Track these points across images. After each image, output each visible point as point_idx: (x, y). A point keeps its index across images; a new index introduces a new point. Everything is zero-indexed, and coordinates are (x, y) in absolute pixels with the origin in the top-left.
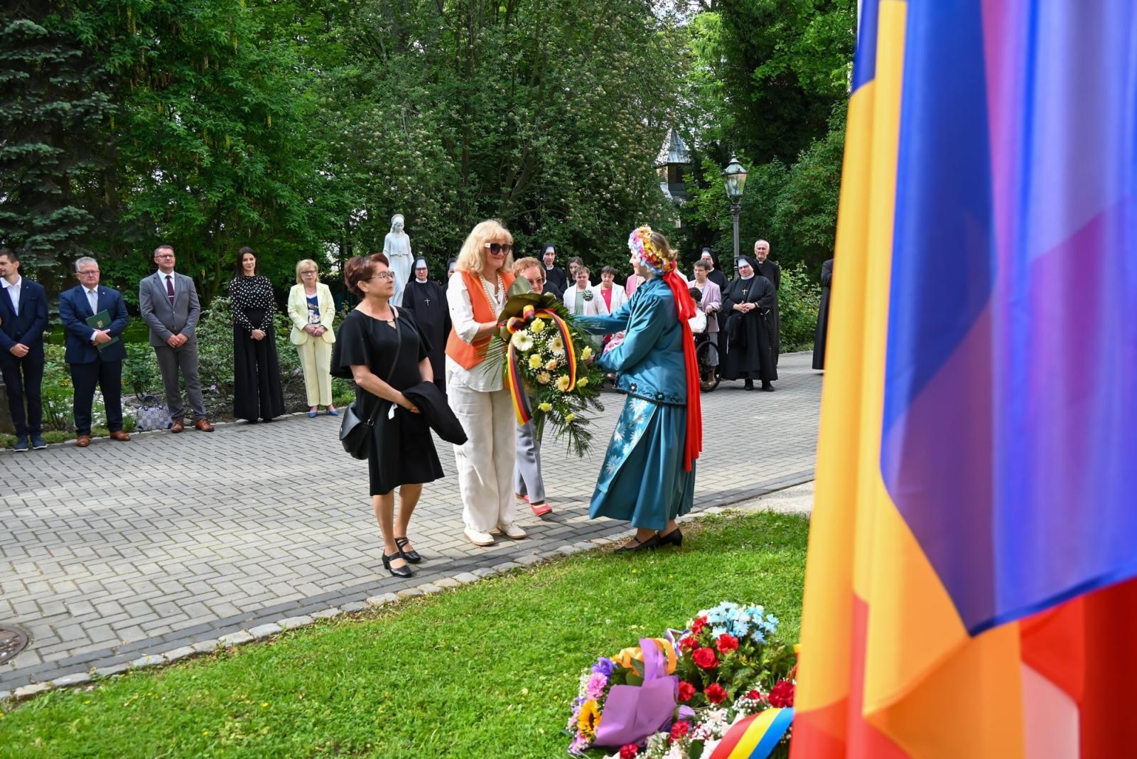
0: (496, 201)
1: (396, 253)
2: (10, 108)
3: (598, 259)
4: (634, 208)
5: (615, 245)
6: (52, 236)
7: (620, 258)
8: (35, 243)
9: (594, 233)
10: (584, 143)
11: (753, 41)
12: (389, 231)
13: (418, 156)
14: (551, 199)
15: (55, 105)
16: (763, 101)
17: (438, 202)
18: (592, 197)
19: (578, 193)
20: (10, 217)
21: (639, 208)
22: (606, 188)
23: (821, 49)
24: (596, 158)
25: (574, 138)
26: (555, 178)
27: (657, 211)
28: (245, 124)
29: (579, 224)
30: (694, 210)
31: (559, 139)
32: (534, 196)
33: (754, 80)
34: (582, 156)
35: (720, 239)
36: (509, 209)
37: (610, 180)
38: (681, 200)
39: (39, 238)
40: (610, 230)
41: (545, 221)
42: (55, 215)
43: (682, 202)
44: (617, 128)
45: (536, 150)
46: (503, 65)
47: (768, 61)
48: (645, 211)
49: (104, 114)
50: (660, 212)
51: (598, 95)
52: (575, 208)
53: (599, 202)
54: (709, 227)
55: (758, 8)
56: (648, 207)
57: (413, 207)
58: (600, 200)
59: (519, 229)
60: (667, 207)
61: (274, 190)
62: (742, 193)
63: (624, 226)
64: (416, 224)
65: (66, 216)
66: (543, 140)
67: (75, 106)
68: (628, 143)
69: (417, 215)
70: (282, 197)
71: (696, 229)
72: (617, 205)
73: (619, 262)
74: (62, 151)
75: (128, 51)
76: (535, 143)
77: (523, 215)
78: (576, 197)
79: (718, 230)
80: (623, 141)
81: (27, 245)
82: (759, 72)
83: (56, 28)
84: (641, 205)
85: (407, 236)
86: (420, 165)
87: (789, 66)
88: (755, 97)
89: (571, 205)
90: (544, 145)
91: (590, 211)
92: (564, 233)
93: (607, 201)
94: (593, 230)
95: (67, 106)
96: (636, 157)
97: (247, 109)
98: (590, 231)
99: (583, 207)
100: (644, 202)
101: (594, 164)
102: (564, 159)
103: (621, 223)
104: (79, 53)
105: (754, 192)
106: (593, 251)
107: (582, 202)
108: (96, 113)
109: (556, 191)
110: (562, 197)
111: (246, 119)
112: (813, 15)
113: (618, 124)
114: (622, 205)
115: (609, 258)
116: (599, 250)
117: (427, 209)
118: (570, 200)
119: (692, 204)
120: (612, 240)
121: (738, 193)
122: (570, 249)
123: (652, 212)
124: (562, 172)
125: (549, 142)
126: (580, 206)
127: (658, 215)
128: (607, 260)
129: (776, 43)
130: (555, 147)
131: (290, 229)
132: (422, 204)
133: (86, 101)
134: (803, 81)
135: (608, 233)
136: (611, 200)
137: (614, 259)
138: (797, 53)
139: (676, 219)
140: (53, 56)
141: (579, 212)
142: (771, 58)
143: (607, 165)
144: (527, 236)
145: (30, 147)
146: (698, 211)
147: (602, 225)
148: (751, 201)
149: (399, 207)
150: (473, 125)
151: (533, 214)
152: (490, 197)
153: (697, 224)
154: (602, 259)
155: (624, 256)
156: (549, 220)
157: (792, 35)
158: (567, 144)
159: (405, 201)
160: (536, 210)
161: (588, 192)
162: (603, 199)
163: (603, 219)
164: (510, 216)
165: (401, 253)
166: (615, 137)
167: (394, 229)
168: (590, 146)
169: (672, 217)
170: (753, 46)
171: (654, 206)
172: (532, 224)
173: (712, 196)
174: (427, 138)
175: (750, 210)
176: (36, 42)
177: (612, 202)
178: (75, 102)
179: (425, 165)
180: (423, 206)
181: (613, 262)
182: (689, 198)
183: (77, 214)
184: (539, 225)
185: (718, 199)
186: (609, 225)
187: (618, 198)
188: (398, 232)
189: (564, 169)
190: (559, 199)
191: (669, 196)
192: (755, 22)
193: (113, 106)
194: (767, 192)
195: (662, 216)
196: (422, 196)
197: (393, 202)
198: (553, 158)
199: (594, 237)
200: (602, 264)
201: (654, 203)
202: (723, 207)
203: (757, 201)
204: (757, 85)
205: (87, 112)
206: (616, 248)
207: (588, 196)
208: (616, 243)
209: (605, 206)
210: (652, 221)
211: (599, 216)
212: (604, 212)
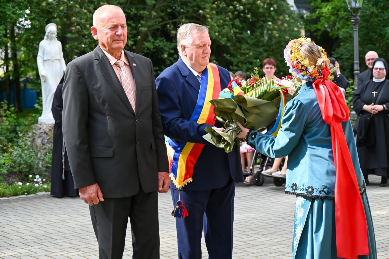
0: (142, 12)
1: (49, 58)
3: (231, 63)
4: (264, 19)
5: (247, 51)
7: (251, 63)
9: (228, 41)
12: (43, 39)
14: (191, 10)
18: (226, 9)
19: (215, 6)
21: (268, 19)
27: (284, 21)
29: (215, 32)
30: (317, 20)
32: (176, 8)
35: (339, 46)
36: (154, 19)
38: (304, 12)
40: (242, 38)
43: (306, 14)
48: (274, 21)
50: (287, 22)
52: (212, 19)
53: (233, 13)
54: (330, 34)
56: (276, 18)
57: (68, 17)
58: (234, 11)
59: (161, 36)
60: (293, 18)
62: (361, 6)
63: (255, 34)
64: (71, 32)
69: (71, 24)
71: (318, 38)
72: (249, 16)
73: (250, 66)
77: (166, 25)
78: (212, 9)
79: (338, 38)
84: (270, 16)
85: (59, 43)
89: (208, 16)
91: (225, 21)
93: (240, 12)
94: (227, 37)
98: (225, 39)
99: (219, 17)
100: (273, 13)
103: (252, 32)
105: (370, 5)
106: (228, 57)
107: (218, 14)
109: (195, 4)
110: (200, 8)
114: (253, 16)
115: (242, 62)
116: (232, 55)
117: (81, 19)
119: (314, 16)
120: (244, 46)
121: (358, 5)
123: (279, 23)
126: (216, 17)
127: (286, 25)
128: (240, 65)
132: (77, 14)
135: (240, 41)
136: (243, 11)
137: (246, 63)
139: (301, 28)
141: (216, 23)
144: (169, 43)
146: (320, 21)
147: (235, 33)
148: (368, 12)
149: (54, 18)
152: (137, 9)
153: (319, 33)
154: (235, 64)
155: (255, 61)
159: (61, 11)
160: (177, 20)
162: (237, 11)
163: (236, 28)
164: (153, 25)
165: (54, 59)
167: (48, 36)
169: (297, 27)
171: (281, 17)
172: (173, 32)
173: (332, 8)
175: (367, 21)
177: (245, 14)
180: (77, 17)
181: (245, 67)
182: (313, 11)
185: (338, 11)
186: (241, 33)
187: (250, 10)
188: (51, 39)
190: (198, 11)
191: (294, 8)
194: (382, 5)
195: (289, 26)
196: (76, 7)
197: (51, 13)
199: (229, 44)
200: (235, 68)
201: (281, 15)
202: (343, 18)
203: (373, 13)
206: (248, 54)
207: (223, 8)
208: (248, 49)
209: (238, 16)
210: (279, 30)
211: (233, 25)
212: (237, 22)
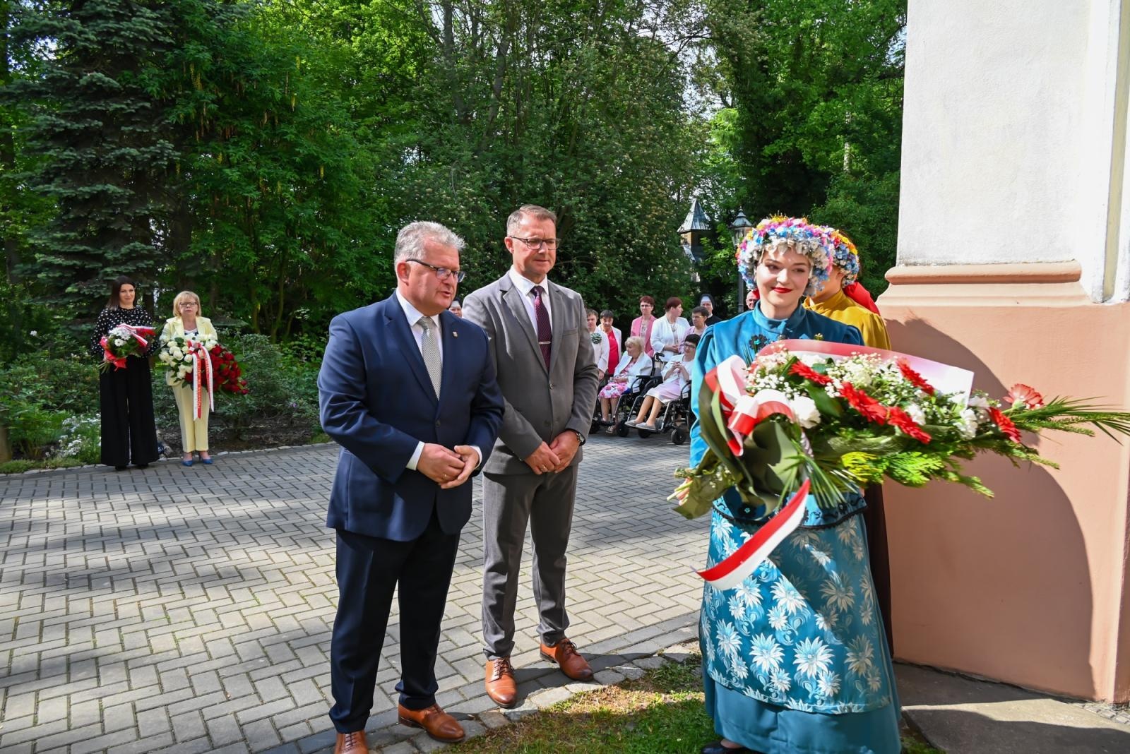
2: (86, 153)
3: (622, 305)
4: (655, 262)
6: (122, 269)
8: (106, 274)
9: (619, 282)
10: (612, 203)
11: (765, 124)
13: (462, 210)
14: (583, 251)
15: (123, 150)
16: (770, 174)
17: (479, 249)
18: (617, 251)
19: (606, 247)
20: (85, 250)
21: (660, 262)
22: (629, 243)
23: (822, 130)
24: (622, 216)
25: (604, 199)
26: (585, 233)
27: (674, 265)
28: (300, 175)
29: (605, 274)
30: (709, 267)
31: (590, 200)
32: (567, 248)
33: (764, 157)
34: (610, 215)
35: (730, 291)
37: (633, 237)
38: (700, 259)
39: (108, 270)
40: (633, 280)
41: (576, 271)
42: (124, 250)
43: (702, 261)
44: (641, 192)
45: (569, 208)
46: (543, 134)
47: (777, 141)
49: (169, 160)
50: (677, 265)
51: (625, 161)
52: (602, 260)
53: (623, 254)
54: (722, 281)
55: (770, 96)
61: (324, 233)
65: (132, 251)
66: (575, 200)
67: (144, 153)
68: (651, 205)
70: (332, 240)
71: (710, 282)
72: (639, 258)
74: (132, 192)
75: (192, 104)
76: (567, 202)
78: (603, 250)
79: (728, 283)
80: (646, 203)
81: (100, 276)
82: (767, 150)
83: (129, 83)
84: (661, 259)
86: (463, 217)
87: (795, 144)
88: (764, 172)
89: (599, 257)
90: (576, 204)
91: (616, 263)
92: (593, 282)
93: (630, 254)
94: (617, 279)
95: (134, 151)
96: (658, 218)
97: (298, 159)
98: (615, 280)
99: (609, 259)
100: (664, 257)
101: (620, 222)
102: (594, 217)
104: (148, 105)
106: (618, 298)
107: (608, 255)
108: (161, 159)
109: (586, 245)
110: (591, 250)
111: (300, 169)
112: (817, 102)
113: (643, 188)
114: (643, 258)
115: (632, 304)
116: (624, 297)
118: (597, 253)
119: (708, 262)
120: (635, 288)
122: (598, 296)
123: (671, 266)
124: (592, 228)
125: (581, 202)
126: (606, 259)
127: (676, 268)
129: (784, 126)
130: (586, 206)
131: (338, 269)
133: (152, 148)
134: (806, 158)
135: (632, 283)
136: (633, 254)
138: (802, 134)
140: (124, 106)
141: (605, 264)
142: (779, 138)
143: (632, 224)
145: (99, 187)
146: (713, 268)
150: (515, 186)
151: (565, 265)
153: (712, 278)
156: (580, 269)
157: (798, 120)
158: (597, 204)
160: (570, 262)
161: (614, 246)
162: (627, 253)
163: (626, 271)
166: (639, 199)
168: (617, 206)
169: (688, 271)
170: (764, 128)
171: (672, 261)
172: (565, 273)
174: (472, 195)
176: (111, 94)
177: (635, 256)
178: (143, 149)
179: (468, 218)
183: (143, 249)
184: (570, 274)
186: (632, 276)
187: (640, 253)
189: (593, 226)
190: (589, 252)
191: (690, 257)
192: (766, 107)
193: (177, 154)
195: (679, 269)
198: (584, 215)
199: (619, 286)
201: (672, 258)
204: (766, 161)
205: (154, 158)
207: (614, 250)
209: (628, 258)
210: (670, 273)
211: (624, 268)
212: (627, 265)
